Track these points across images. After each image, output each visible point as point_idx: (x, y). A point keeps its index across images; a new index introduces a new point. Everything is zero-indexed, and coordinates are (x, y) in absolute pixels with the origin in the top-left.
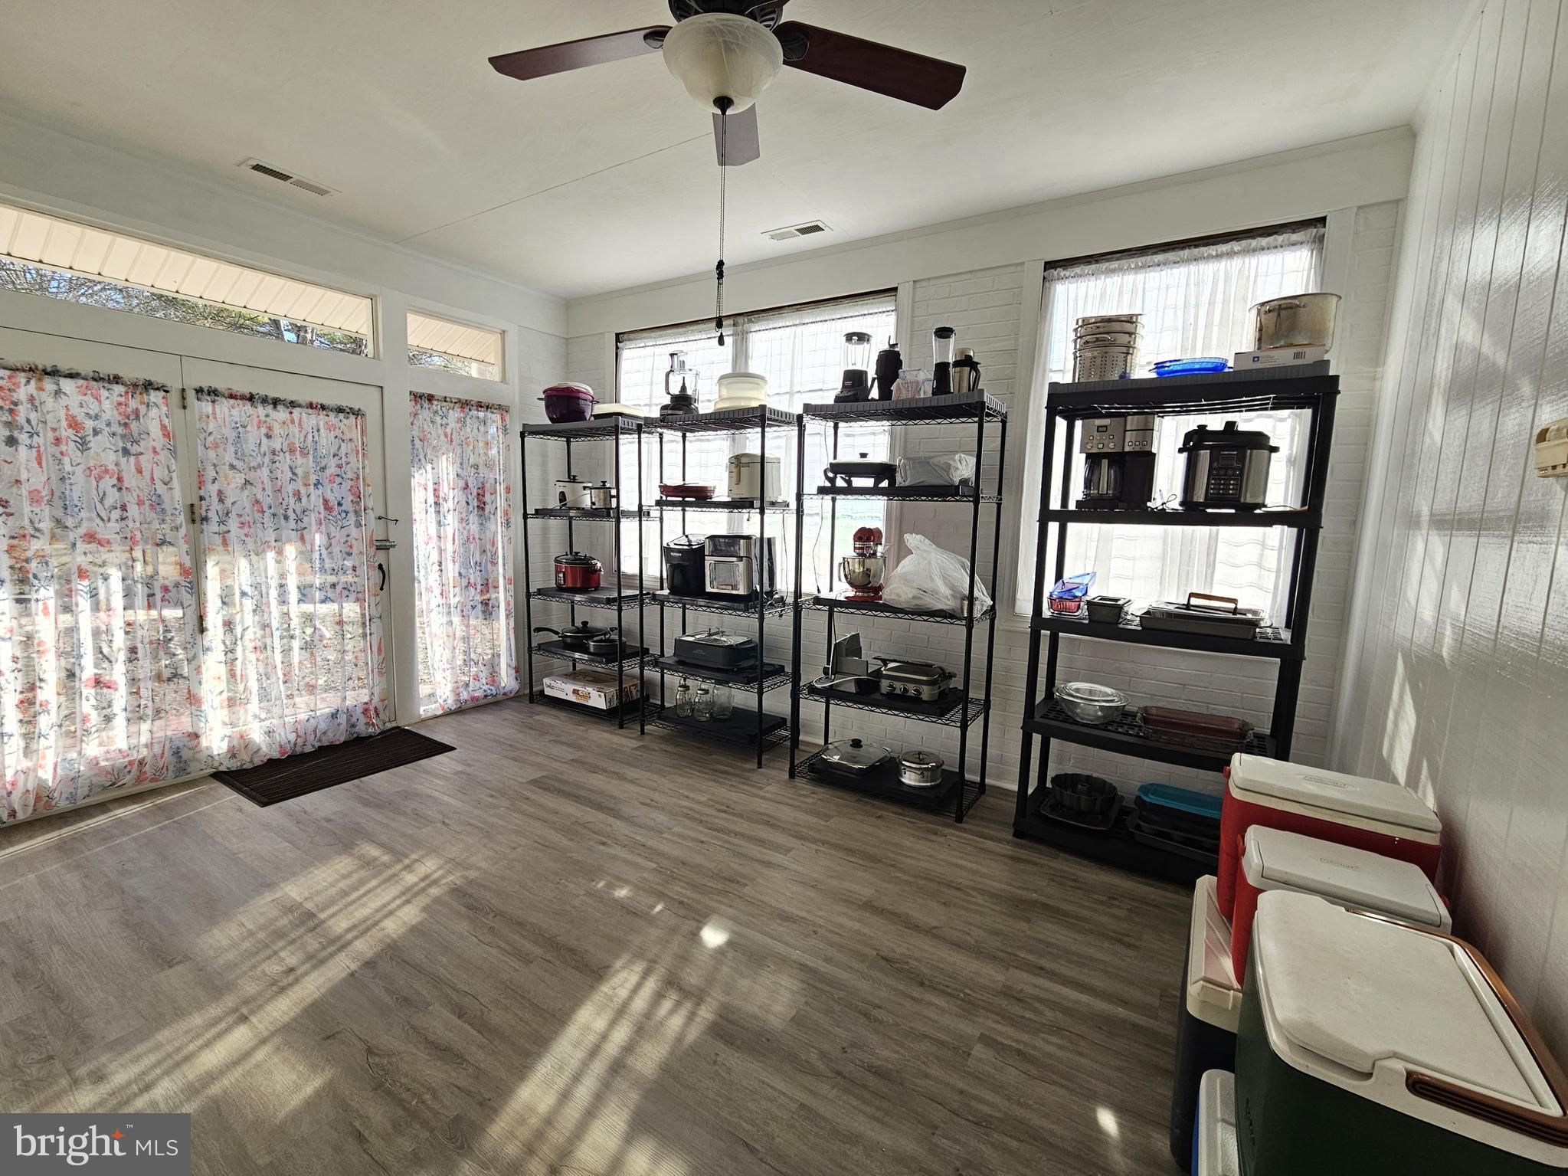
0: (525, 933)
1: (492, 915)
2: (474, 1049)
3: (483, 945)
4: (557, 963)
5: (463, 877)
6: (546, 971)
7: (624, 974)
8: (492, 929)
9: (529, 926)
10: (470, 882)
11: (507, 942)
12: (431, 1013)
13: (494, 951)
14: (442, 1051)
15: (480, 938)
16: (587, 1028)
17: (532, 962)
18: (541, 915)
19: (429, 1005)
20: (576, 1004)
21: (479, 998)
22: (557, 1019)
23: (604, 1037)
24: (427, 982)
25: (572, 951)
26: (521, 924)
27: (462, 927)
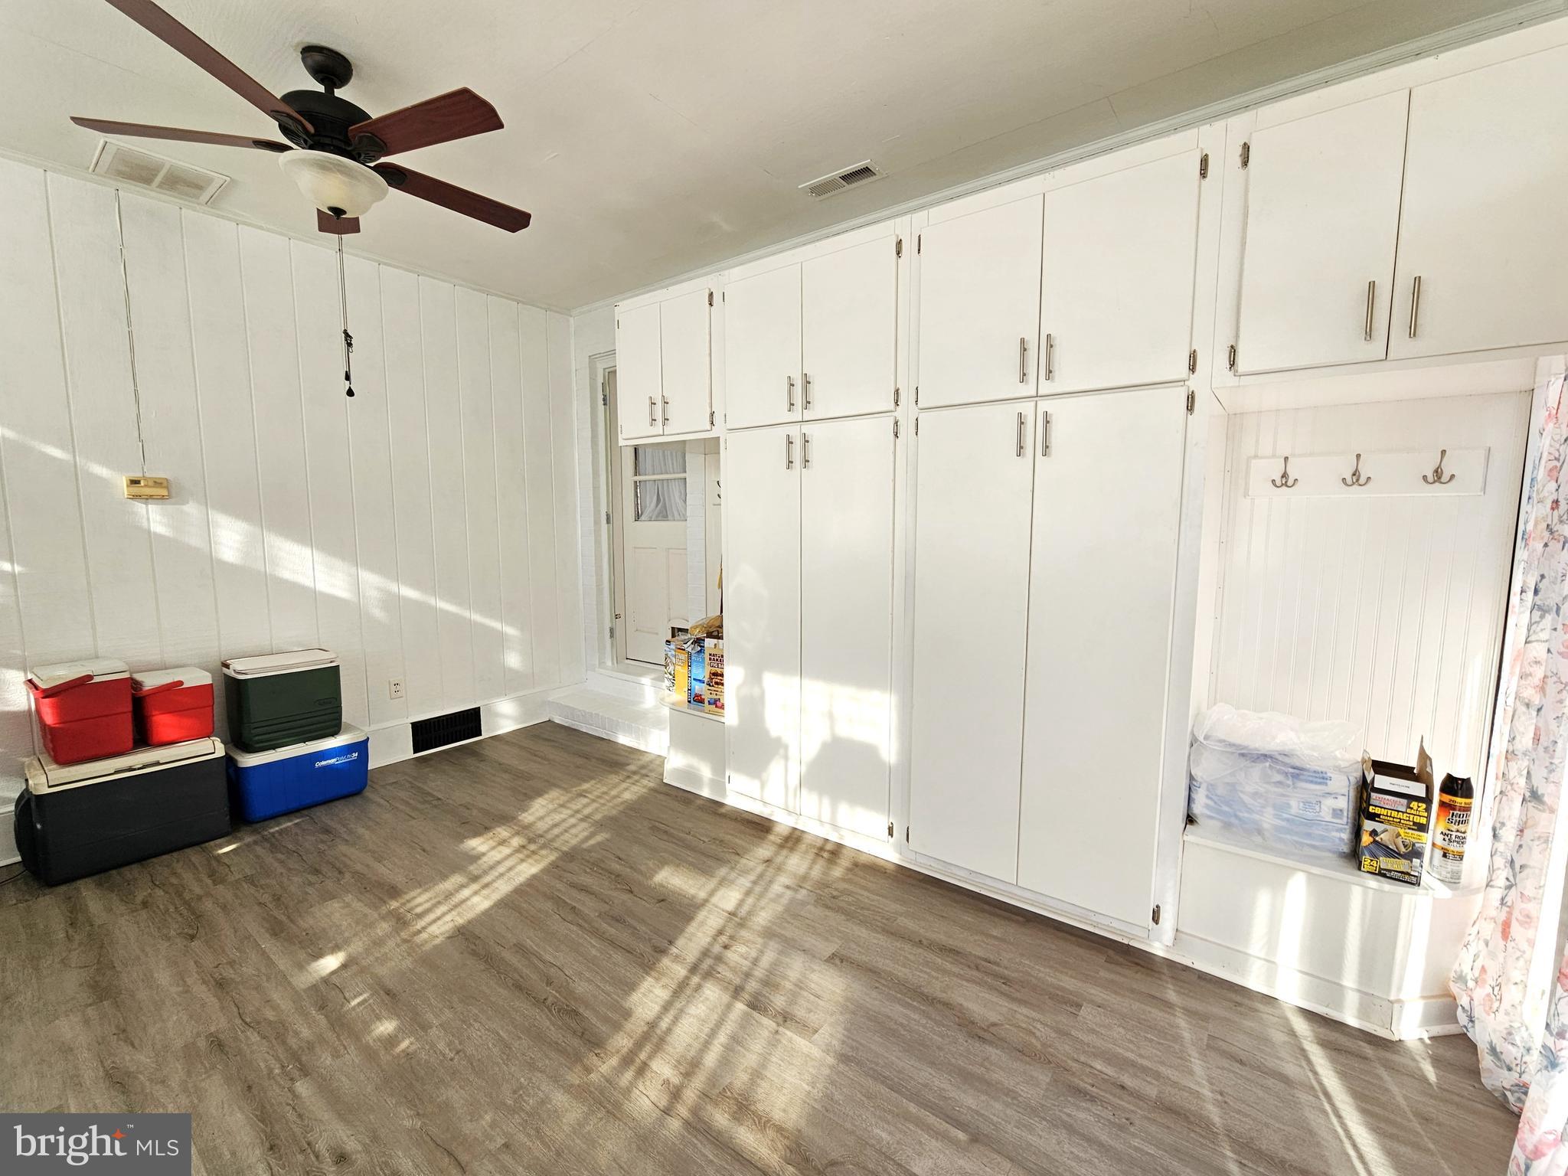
0: (517, 976)
1: (549, 1002)
2: (563, 889)
3: (558, 964)
4: (492, 943)
5: (588, 1070)
6: (504, 937)
7: (437, 932)
8: (549, 983)
9: (510, 985)
10: (577, 1058)
11: (536, 967)
12: (596, 911)
13: (548, 957)
14: (583, 889)
15: (561, 973)
16: (486, 897)
17: (514, 945)
18: (493, 999)
19: (599, 916)
20: (486, 913)
21: (560, 919)
22: (504, 904)
23: (476, 893)
24: (604, 933)
25: (474, 953)
26: (518, 987)
27: (581, 987)
